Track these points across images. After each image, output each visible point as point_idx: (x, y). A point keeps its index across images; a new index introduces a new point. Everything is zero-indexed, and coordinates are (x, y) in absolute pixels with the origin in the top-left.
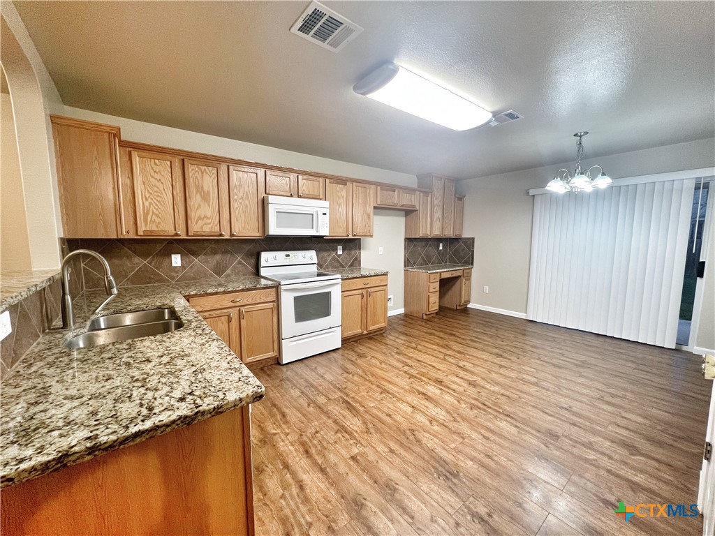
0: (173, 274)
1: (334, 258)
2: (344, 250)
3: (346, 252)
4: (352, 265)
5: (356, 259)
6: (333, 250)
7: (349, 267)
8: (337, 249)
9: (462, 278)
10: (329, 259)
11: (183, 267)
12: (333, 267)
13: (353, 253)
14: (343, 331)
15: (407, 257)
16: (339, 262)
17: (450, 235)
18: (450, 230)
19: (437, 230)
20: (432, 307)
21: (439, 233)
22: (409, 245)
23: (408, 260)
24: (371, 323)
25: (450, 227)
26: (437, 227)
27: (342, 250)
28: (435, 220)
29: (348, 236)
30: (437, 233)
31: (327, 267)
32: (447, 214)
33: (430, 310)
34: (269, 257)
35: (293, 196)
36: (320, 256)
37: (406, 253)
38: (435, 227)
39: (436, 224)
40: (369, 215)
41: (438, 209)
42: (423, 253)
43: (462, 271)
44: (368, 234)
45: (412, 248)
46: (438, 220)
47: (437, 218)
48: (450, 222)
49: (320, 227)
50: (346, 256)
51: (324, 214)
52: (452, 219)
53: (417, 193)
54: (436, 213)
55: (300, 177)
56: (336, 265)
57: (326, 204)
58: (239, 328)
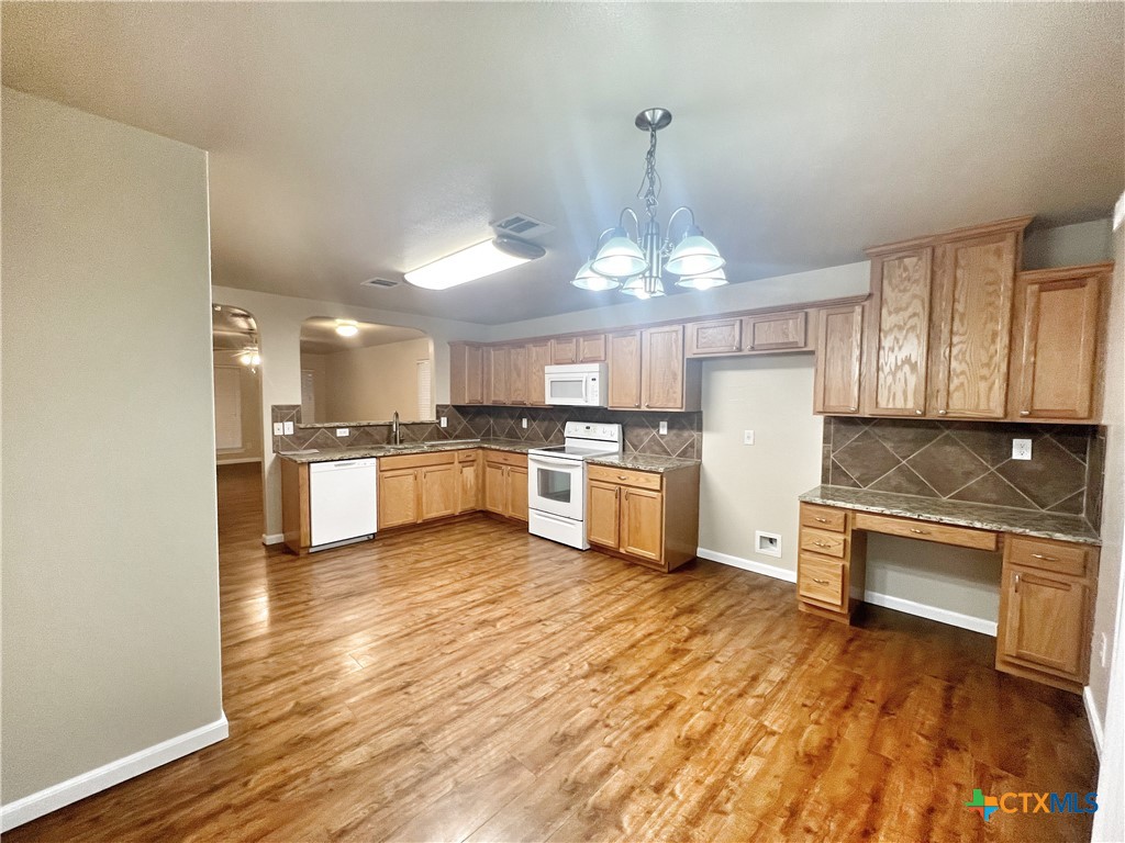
0: (523, 434)
1: (654, 438)
2: (670, 428)
3: (674, 431)
4: (683, 454)
5: (692, 445)
6: (653, 428)
7: (679, 455)
8: (658, 426)
9: (1005, 561)
10: (646, 440)
11: (527, 429)
12: (653, 452)
13: (686, 434)
14: (589, 531)
15: (833, 461)
16: (662, 446)
17: (983, 411)
18: (983, 395)
19: (900, 395)
20: (809, 589)
21: (910, 405)
22: (837, 431)
23: (836, 467)
24: (631, 542)
25: (983, 386)
26: (898, 389)
27: (669, 428)
28: (887, 369)
29: (639, 407)
30: (900, 404)
31: (644, 450)
32: (965, 346)
33: (802, 592)
34: (573, 428)
35: (573, 363)
36: (635, 434)
37: (829, 451)
38: (890, 387)
39: (894, 380)
40: (675, 375)
41: (905, 338)
42: (904, 458)
43: (993, 536)
44: (671, 405)
45: (855, 441)
46: (907, 368)
47: (899, 363)
48: (985, 372)
49: (589, 395)
50: (674, 438)
51: (594, 379)
52: (997, 359)
53: (806, 313)
54: (892, 349)
55: (581, 340)
56: (657, 448)
57: (596, 367)
58: (507, 483)
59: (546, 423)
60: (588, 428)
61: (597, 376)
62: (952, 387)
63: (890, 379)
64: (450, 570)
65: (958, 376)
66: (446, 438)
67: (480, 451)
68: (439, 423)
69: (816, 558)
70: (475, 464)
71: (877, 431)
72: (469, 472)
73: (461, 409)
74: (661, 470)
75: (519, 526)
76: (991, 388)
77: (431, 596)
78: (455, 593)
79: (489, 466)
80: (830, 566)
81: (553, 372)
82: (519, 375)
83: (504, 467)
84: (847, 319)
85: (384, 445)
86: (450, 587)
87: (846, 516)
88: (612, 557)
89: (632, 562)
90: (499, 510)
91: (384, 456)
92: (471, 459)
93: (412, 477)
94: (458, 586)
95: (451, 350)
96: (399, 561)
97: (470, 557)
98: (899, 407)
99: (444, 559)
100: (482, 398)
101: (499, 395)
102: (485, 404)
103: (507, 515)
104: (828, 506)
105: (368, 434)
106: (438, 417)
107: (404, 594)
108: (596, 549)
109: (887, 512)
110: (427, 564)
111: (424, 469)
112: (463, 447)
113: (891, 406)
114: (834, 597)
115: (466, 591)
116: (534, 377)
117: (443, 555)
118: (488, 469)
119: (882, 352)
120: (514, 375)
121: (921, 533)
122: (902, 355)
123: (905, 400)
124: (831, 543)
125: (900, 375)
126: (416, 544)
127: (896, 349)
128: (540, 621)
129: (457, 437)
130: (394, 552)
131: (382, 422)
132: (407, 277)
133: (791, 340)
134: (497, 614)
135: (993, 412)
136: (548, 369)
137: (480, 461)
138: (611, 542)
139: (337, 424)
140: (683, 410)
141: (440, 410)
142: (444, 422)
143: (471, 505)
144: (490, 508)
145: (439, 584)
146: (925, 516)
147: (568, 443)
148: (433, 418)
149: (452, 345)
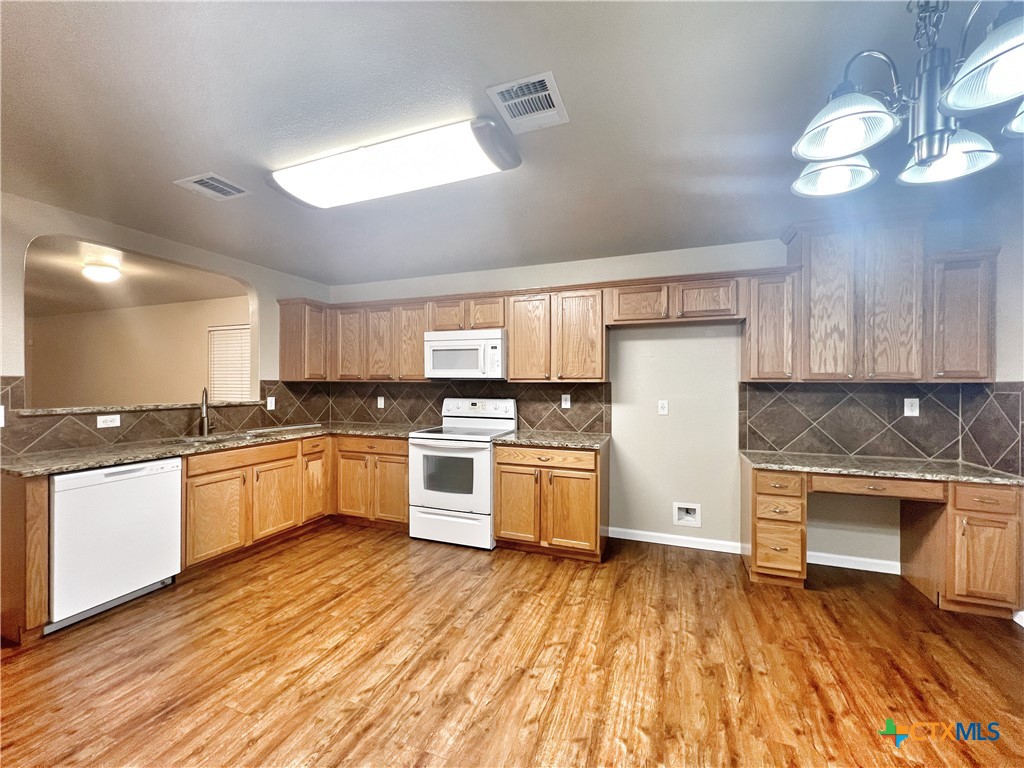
0: (379, 415)
1: (554, 413)
2: (573, 401)
3: (578, 406)
4: (590, 428)
5: (600, 419)
6: (553, 401)
7: (585, 430)
8: (560, 400)
9: (950, 508)
10: (546, 414)
11: (385, 409)
12: (553, 428)
13: (593, 407)
14: (497, 526)
15: (750, 427)
16: (565, 421)
17: (904, 373)
18: (903, 361)
19: (830, 362)
20: (768, 559)
21: (840, 370)
22: (752, 398)
23: (752, 432)
24: (556, 532)
25: (903, 351)
26: (829, 355)
27: (571, 401)
28: (817, 336)
29: (548, 378)
30: (830, 369)
31: (543, 427)
32: (885, 316)
33: (759, 563)
34: (451, 405)
35: (461, 329)
36: (531, 409)
37: (745, 418)
38: (821, 353)
39: (825, 346)
40: (592, 344)
41: (833, 307)
42: (815, 420)
43: (941, 485)
44: (590, 375)
45: (770, 406)
46: (835, 336)
47: (829, 331)
48: (904, 338)
49: (488, 366)
50: (579, 412)
51: (494, 348)
52: (913, 327)
53: (737, 282)
54: (822, 318)
55: (472, 303)
56: (558, 424)
57: (497, 333)
58: (374, 477)
59: (412, 402)
60: (474, 404)
61: (498, 343)
62: (876, 355)
63: (820, 345)
64: (335, 614)
65: (881, 343)
66: (273, 424)
67: (329, 439)
68: (265, 405)
69: (772, 526)
70: (323, 455)
71: (791, 396)
72: (316, 467)
73: (294, 387)
74: (597, 446)
75: (396, 531)
76: (909, 353)
77: (330, 670)
78: (367, 656)
79: (343, 457)
80: (788, 533)
81: (433, 340)
82: (381, 344)
83: (368, 457)
84: (778, 288)
85: (182, 437)
86: (352, 645)
87: (802, 479)
88: (529, 553)
89: (558, 556)
90: (360, 512)
91: (196, 454)
92: (317, 449)
93: (238, 482)
94: (363, 641)
95: (282, 311)
96: (240, 615)
97: (352, 586)
98: (830, 371)
99: (313, 599)
100: (325, 372)
101: (352, 368)
102: (328, 380)
103: (372, 518)
104: (786, 472)
105: (154, 422)
106: (263, 397)
107: (281, 680)
108: (504, 546)
109: (845, 472)
110: (291, 611)
111: (256, 468)
112: (309, 434)
113: (823, 371)
114: (795, 563)
115: (381, 649)
116: (404, 346)
117: (309, 591)
118: (342, 461)
119: (812, 320)
120: (374, 344)
121: (874, 489)
122: (830, 324)
123: (836, 365)
124: (789, 508)
125: (830, 342)
126: (253, 579)
127: (825, 317)
128: (523, 672)
129: (288, 423)
130: (223, 601)
131: (180, 404)
132: (276, 176)
133: (722, 307)
134: (457, 676)
135: (912, 374)
136: (428, 335)
137: (329, 452)
138: (529, 536)
139: (96, 409)
140: (603, 381)
141: (266, 388)
142: (271, 404)
143: (319, 508)
144: (344, 510)
145: (330, 644)
146: (880, 473)
147: (446, 423)
148: (256, 398)
149: (284, 304)
